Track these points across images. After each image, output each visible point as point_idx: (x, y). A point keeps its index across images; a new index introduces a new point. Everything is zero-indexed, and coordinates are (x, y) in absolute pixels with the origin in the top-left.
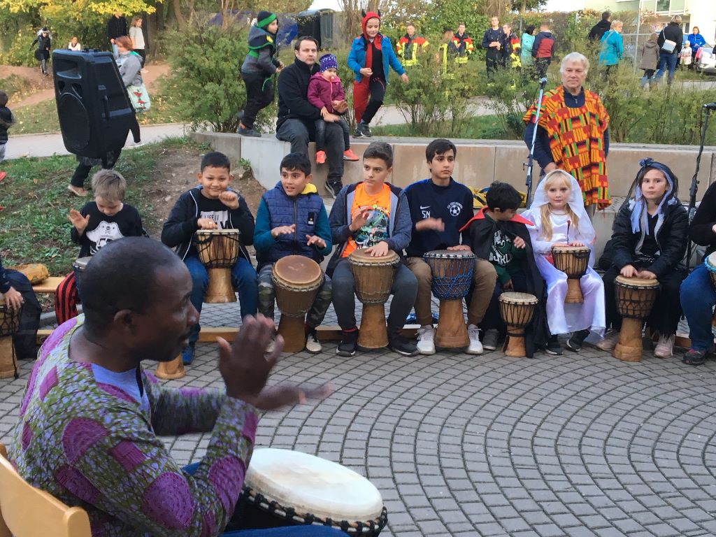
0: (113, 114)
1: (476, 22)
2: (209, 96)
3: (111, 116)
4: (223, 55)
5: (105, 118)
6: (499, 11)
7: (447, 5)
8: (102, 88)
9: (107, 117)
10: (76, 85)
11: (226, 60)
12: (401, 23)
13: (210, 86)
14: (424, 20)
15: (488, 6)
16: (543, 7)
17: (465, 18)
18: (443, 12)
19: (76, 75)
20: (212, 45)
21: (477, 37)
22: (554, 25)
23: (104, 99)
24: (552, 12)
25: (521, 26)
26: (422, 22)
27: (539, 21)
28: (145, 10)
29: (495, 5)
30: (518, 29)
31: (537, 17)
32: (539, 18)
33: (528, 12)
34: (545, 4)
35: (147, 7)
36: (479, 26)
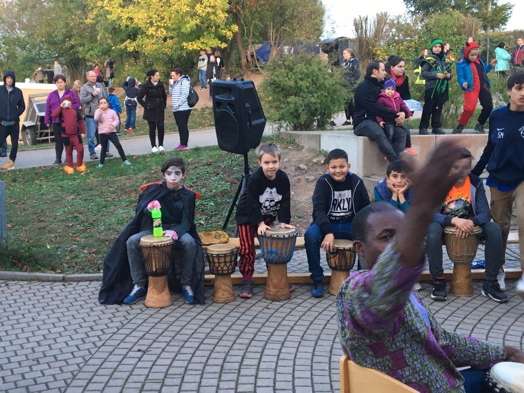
0: (254, 123)
1: (456, 41)
2: (292, 106)
3: (253, 124)
4: (300, 76)
5: (249, 126)
6: (473, 32)
7: (434, 30)
8: (247, 105)
9: (250, 125)
10: (231, 104)
11: (301, 79)
12: (400, 44)
13: (292, 99)
14: (417, 41)
15: (464, 28)
16: (503, 27)
17: (448, 38)
18: (431, 35)
19: (230, 98)
20: (291, 69)
21: (457, 52)
22: (514, 40)
23: (249, 113)
24: (512, 30)
25: (488, 42)
26: (415, 43)
27: (503, 37)
28: (220, 45)
29: (470, 27)
30: (486, 44)
31: (501, 35)
32: (503, 35)
33: (491, 31)
34: (505, 24)
35: (221, 44)
36: (458, 44)
